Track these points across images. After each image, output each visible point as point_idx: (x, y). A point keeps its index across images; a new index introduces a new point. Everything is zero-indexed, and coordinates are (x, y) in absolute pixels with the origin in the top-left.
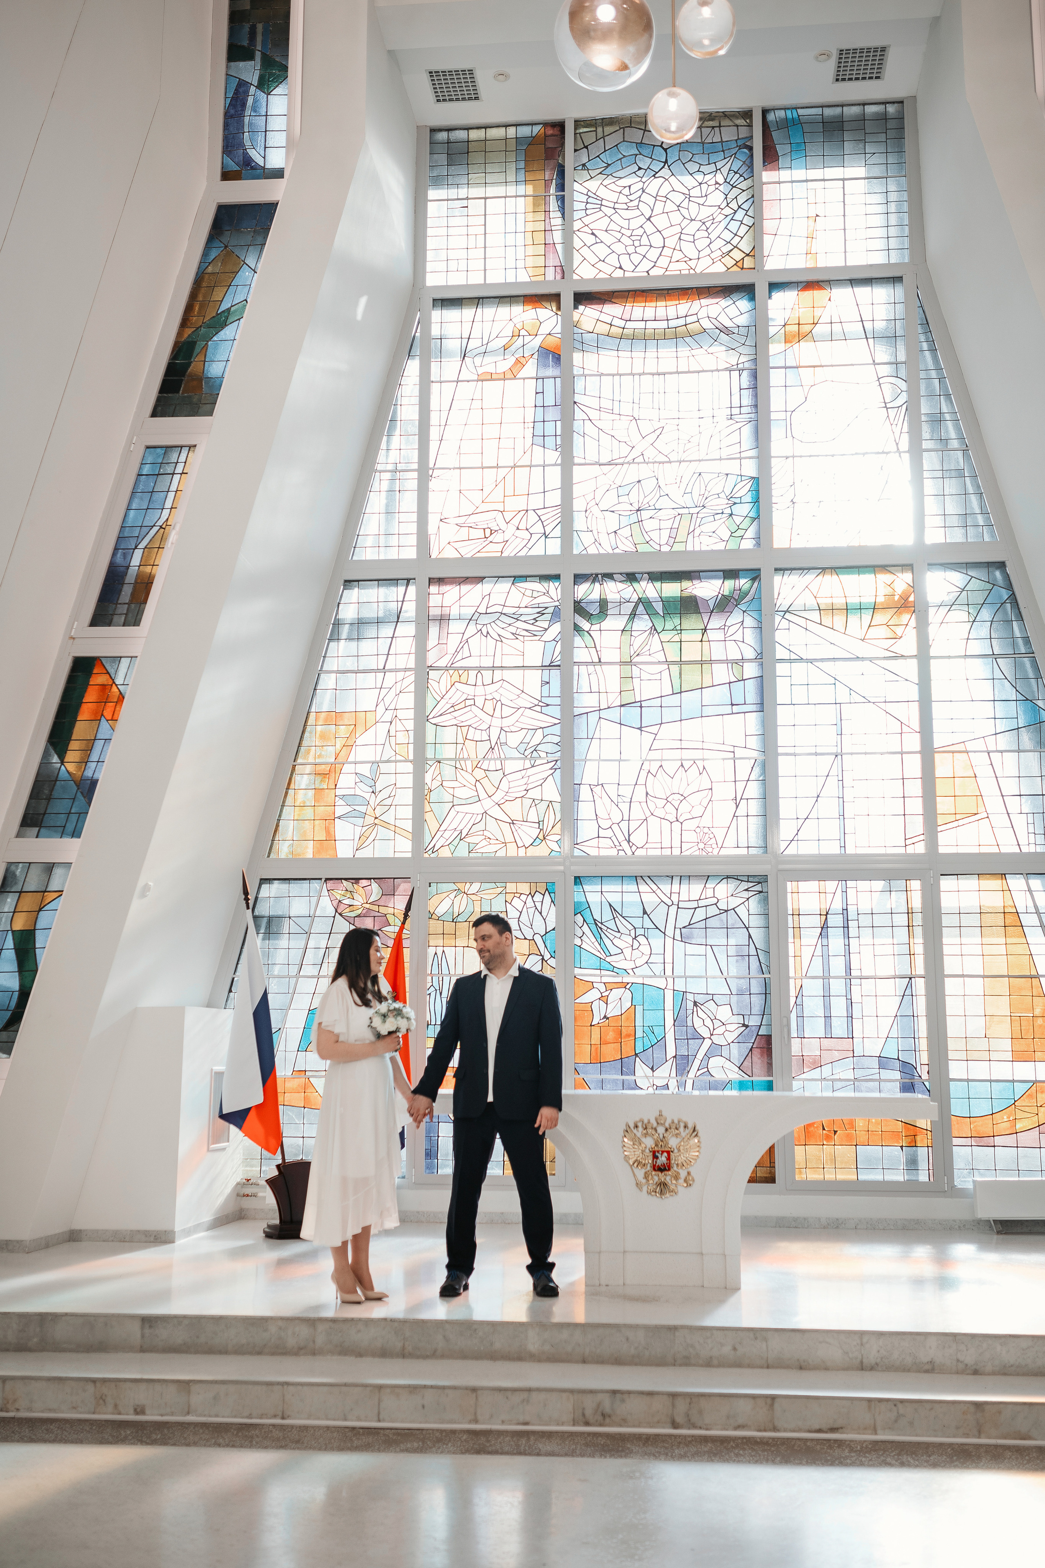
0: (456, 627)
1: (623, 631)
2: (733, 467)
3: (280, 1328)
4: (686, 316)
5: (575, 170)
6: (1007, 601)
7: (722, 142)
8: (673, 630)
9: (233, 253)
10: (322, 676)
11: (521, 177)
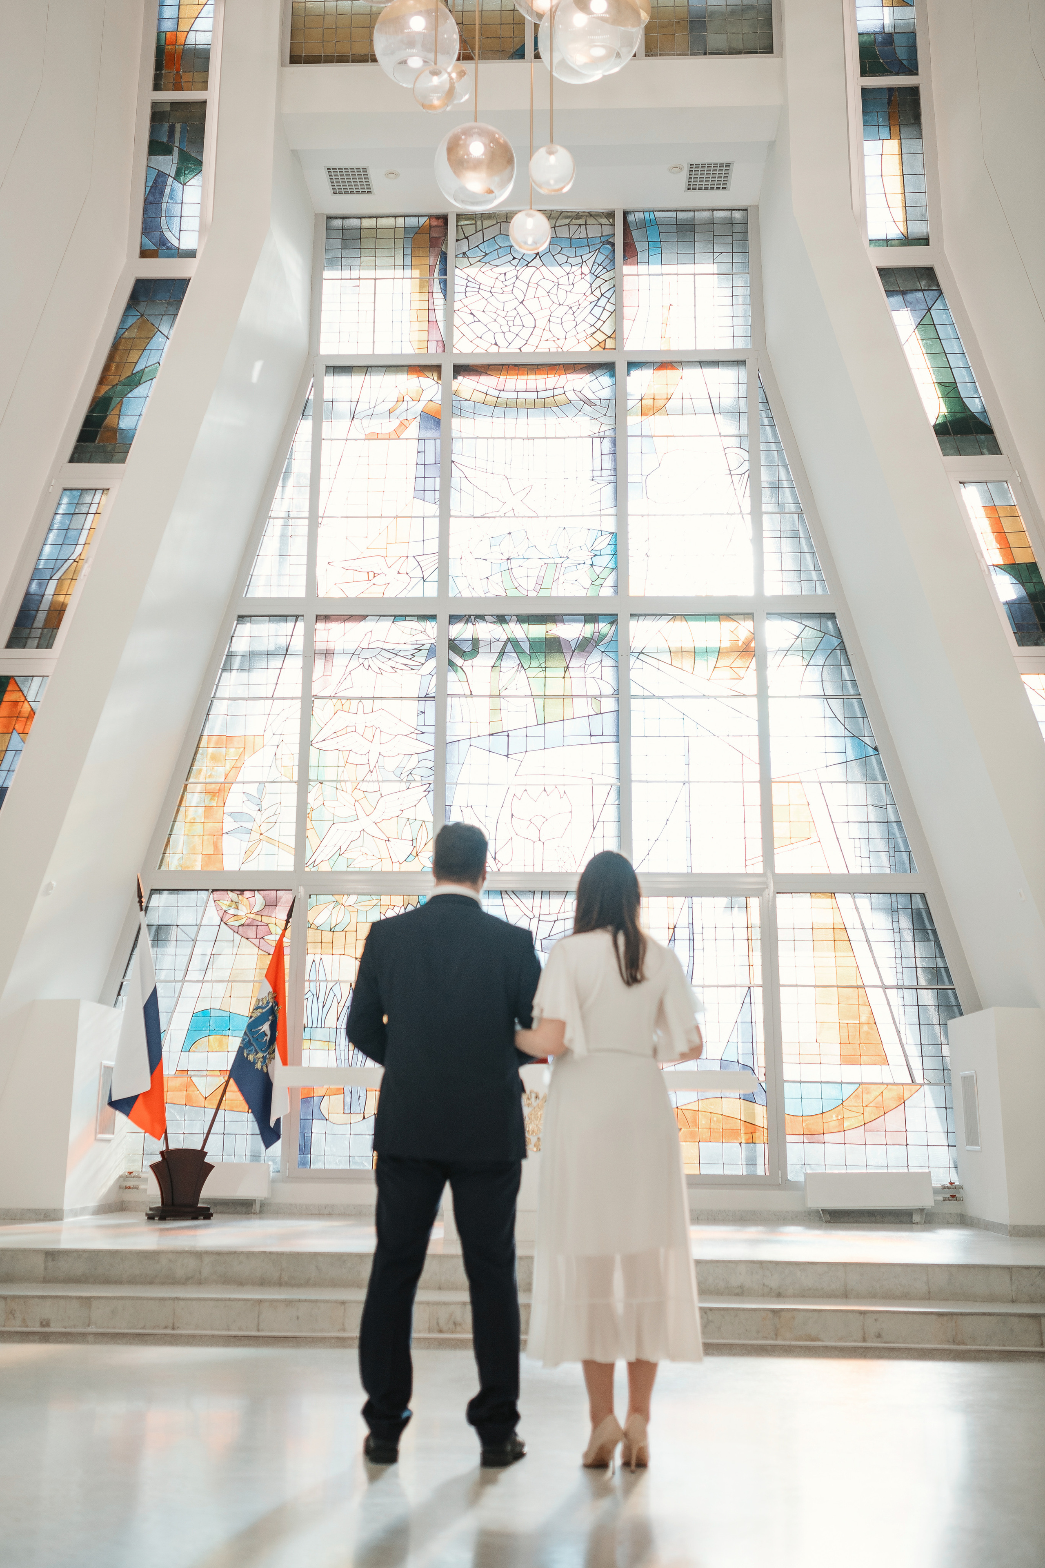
0: (339, 661)
1: (493, 666)
2: (595, 523)
3: (170, 1261)
4: (554, 388)
5: (456, 257)
6: (837, 648)
7: (587, 238)
8: (538, 667)
9: (148, 321)
10: (215, 702)
11: (408, 260)
